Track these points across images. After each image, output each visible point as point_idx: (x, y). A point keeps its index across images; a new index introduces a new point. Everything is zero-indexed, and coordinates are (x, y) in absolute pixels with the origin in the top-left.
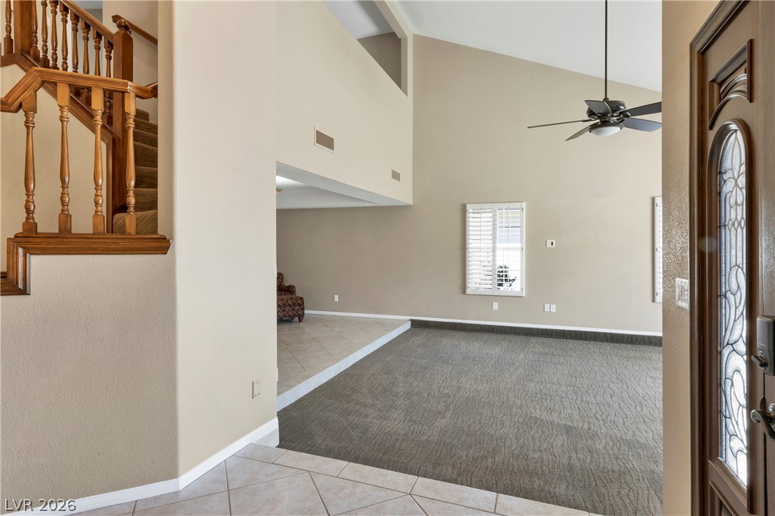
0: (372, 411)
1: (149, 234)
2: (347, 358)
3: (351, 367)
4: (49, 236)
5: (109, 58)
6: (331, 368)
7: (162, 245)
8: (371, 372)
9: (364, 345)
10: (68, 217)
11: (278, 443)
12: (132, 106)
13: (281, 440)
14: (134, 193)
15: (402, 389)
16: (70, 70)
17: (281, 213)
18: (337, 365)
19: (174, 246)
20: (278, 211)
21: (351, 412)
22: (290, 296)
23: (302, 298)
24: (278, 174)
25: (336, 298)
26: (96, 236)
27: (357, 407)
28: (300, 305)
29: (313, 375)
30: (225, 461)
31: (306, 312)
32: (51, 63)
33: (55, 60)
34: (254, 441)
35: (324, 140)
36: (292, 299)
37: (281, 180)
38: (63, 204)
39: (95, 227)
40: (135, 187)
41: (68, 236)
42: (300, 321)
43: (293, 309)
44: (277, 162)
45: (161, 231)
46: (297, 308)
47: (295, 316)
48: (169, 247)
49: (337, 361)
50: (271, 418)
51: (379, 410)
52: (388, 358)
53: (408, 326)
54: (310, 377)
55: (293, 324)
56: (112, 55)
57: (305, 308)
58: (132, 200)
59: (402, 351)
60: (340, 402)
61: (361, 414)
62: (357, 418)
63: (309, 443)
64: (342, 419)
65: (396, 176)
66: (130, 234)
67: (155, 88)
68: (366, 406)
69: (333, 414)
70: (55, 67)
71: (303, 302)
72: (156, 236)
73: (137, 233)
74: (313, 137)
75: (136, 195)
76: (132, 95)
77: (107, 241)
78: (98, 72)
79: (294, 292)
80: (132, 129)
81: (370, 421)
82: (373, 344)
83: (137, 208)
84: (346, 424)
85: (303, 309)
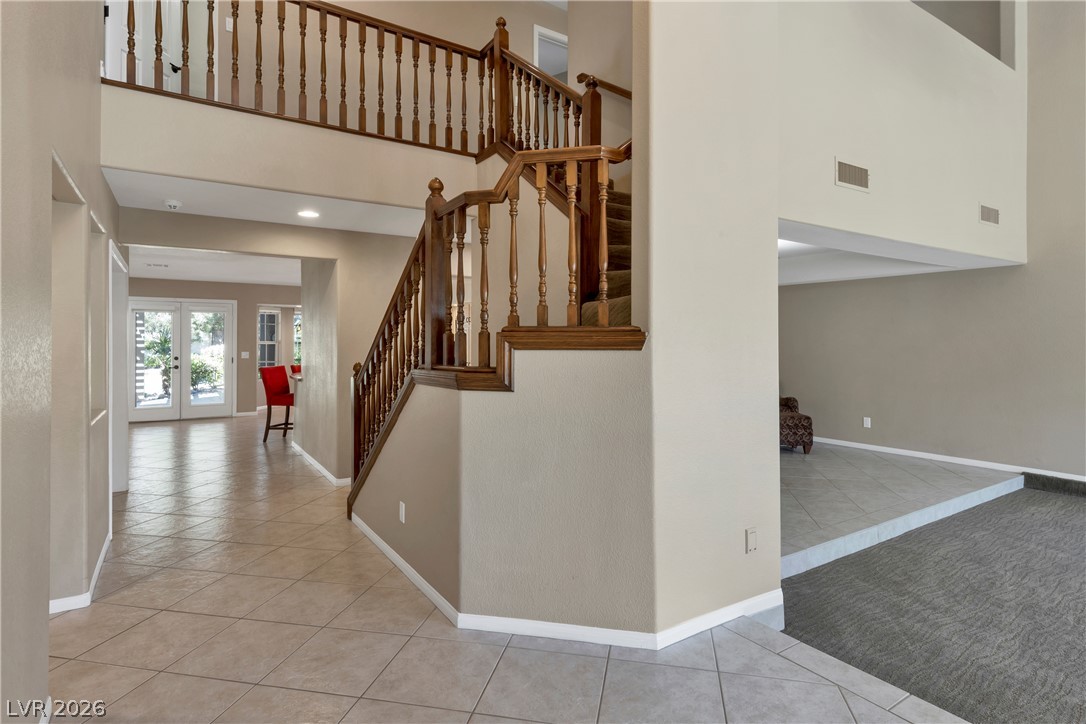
0: (948, 620)
1: (619, 326)
2: (892, 522)
3: (901, 537)
4: (529, 330)
5: (577, 125)
6: (864, 532)
7: (636, 339)
8: (942, 552)
9: (925, 505)
10: (545, 308)
11: (783, 628)
12: (605, 173)
13: (788, 623)
14: (607, 278)
15: (1011, 596)
16: (542, 146)
17: (785, 291)
18: (874, 530)
19: (650, 341)
20: (782, 289)
21: (907, 612)
22: (790, 414)
23: (808, 418)
24: (781, 237)
25: (868, 422)
26: (571, 329)
27: (916, 607)
28: (805, 428)
29: (833, 539)
30: (711, 629)
31: (815, 439)
32: (525, 143)
33: (528, 140)
34: (748, 614)
35: (853, 175)
36: (793, 418)
37: (783, 244)
38: (542, 294)
39: (569, 320)
40: (608, 270)
41: (546, 329)
42: (806, 451)
43: (795, 434)
44: (780, 219)
45: (635, 322)
46: (801, 432)
47: (797, 443)
48: (644, 342)
49: (875, 523)
50: (769, 588)
51: (963, 622)
52: (977, 535)
53: (1018, 484)
54: (828, 539)
55: (794, 455)
56: (581, 120)
57: (814, 433)
58: (604, 286)
59: (1007, 528)
60: (883, 589)
61: (925, 620)
62: (918, 625)
63: (833, 641)
64: (889, 618)
65: (989, 215)
66: (603, 326)
67: (629, 148)
68: (935, 609)
69: (871, 606)
70: (529, 148)
71: (811, 424)
72: (628, 328)
73: (610, 325)
74: (833, 172)
75: (609, 279)
76: (605, 161)
77: (582, 334)
78: (567, 144)
79: (797, 407)
80: (605, 201)
81: (945, 635)
82: (943, 505)
83: (610, 296)
84: (897, 629)
85: (811, 434)
